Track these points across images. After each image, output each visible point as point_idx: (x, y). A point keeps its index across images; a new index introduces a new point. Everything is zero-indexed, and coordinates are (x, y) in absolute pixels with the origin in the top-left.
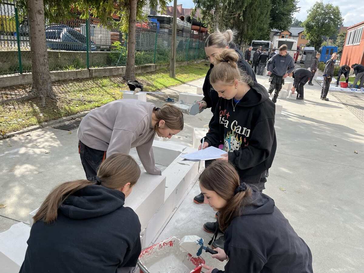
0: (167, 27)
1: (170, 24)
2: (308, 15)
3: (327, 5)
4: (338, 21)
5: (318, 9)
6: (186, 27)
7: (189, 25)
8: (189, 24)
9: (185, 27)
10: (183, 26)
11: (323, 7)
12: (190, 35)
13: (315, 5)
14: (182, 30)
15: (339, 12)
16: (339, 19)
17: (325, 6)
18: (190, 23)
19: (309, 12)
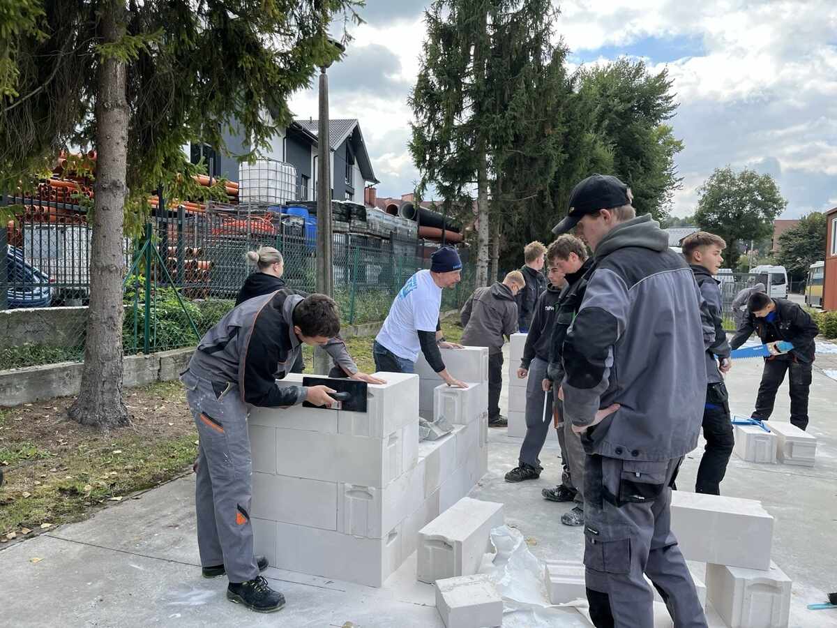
0: (339, 229)
1: (350, 223)
2: (701, 198)
3: (743, 174)
4: (775, 206)
5: (721, 183)
6: (400, 228)
7: (411, 226)
8: (409, 222)
9: (398, 231)
10: (393, 228)
11: (734, 179)
12: (415, 249)
13: (714, 175)
14: (389, 236)
15: (772, 187)
16: (775, 201)
17: (737, 177)
18: (415, 219)
19: (702, 193)
